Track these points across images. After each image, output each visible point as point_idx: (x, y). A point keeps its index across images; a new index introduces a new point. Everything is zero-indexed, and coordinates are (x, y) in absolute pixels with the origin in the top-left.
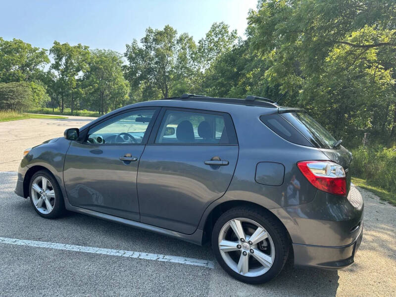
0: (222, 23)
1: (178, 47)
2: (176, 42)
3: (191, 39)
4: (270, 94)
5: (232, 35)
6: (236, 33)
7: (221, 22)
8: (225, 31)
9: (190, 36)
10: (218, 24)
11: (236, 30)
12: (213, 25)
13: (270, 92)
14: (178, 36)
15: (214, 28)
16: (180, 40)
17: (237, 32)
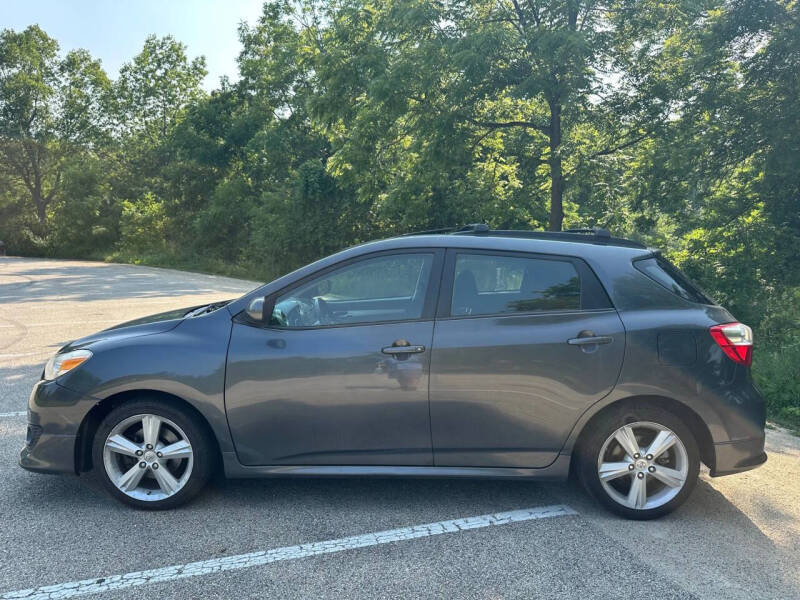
0: (169, 38)
1: (65, 80)
2: (56, 69)
3: (96, 65)
4: (312, 197)
5: (196, 68)
6: (202, 63)
7: (166, 36)
8: (178, 56)
9: (94, 59)
10: (160, 38)
11: (203, 58)
12: (147, 41)
13: (312, 194)
14: (62, 56)
15: (150, 47)
16: (70, 64)
17: (205, 61)
